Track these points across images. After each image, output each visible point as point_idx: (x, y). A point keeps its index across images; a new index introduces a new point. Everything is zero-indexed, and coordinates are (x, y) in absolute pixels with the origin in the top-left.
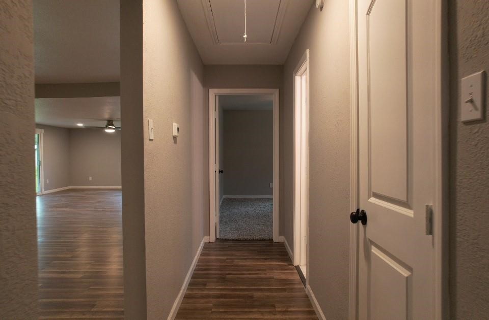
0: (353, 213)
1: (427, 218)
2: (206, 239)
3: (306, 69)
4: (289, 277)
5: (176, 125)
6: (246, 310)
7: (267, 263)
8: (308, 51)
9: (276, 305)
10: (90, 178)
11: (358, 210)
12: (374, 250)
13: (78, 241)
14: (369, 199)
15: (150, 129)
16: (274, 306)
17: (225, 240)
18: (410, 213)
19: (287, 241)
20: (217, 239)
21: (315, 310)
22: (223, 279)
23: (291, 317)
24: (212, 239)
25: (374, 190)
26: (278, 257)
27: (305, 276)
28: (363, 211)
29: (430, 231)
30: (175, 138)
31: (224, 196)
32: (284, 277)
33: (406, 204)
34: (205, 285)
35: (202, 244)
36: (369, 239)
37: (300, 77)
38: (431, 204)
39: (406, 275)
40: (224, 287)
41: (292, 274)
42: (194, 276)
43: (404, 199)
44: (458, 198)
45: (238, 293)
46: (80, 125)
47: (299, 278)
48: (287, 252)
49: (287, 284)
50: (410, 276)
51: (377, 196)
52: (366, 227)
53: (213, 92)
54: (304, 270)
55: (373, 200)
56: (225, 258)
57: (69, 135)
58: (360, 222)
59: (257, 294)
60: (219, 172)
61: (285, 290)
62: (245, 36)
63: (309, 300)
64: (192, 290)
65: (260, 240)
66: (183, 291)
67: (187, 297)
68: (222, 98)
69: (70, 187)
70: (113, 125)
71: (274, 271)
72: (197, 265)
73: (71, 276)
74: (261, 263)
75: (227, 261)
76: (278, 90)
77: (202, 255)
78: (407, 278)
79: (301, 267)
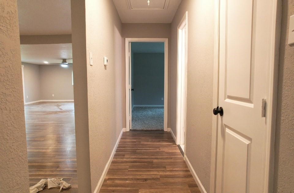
0: (215, 109)
1: (262, 107)
2: (124, 130)
3: (186, 24)
4: (174, 151)
5: (106, 59)
6: (149, 169)
7: (161, 143)
8: (187, 12)
9: (166, 167)
10: (53, 95)
11: (218, 107)
12: (228, 130)
13: (47, 131)
14: (225, 100)
15: (90, 58)
16: (165, 167)
17: (135, 130)
18: (251, 106)
19: (173, 131)
20: (130, 130)
21: (189, 169)
22: (134, 152)
23: (175, 173)
24: (128, 130)
25: (228, 94)
26: (167, 140)
27: (183, 150)
28: (221, 108)
29: (264, 115)
30: (105, 66)
31: (134, 106)
32: (170, 151)
33: (249, 101)
34: (124, 155)
35: (121, 133)
36: (224, 124)
37: (181, 30)
38: (265, 98)
39: (247, 143)
40: (135, 157)
41: (176, 149)
42: (117, 151)
43: (248, 97)
44: (283, 93)
45: (143, 160)
46: (46, 62)
47: (180, 151)
48: (172, 137)
49: (172, 155)
50: (250, 143)
51: (230, 97)
52: (222, 117)
53: (128, 40)
54: (183, 147)
55: (228, 100)
56: (135, 140)
57: (40, 69)
58: (219, 114)
59: (155, 161)
60: (132, 90)
61: (171, 158)
62: (149, 2)
63: (186, 164)
64: (116, 158)
65: (156, 130)
66: (111, 159)
67: (113, 162)
68: (133, 44)
69: (41, 101)
70: (66, 62)
71: (164, 147)
72: (119, 145)
73: (44, 151)
74: (157, 144)
75: (137, 142)
76: (167, 39)
77: (121, 139)
78: (248, 145)
79: (181, 146)
